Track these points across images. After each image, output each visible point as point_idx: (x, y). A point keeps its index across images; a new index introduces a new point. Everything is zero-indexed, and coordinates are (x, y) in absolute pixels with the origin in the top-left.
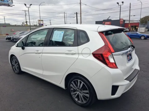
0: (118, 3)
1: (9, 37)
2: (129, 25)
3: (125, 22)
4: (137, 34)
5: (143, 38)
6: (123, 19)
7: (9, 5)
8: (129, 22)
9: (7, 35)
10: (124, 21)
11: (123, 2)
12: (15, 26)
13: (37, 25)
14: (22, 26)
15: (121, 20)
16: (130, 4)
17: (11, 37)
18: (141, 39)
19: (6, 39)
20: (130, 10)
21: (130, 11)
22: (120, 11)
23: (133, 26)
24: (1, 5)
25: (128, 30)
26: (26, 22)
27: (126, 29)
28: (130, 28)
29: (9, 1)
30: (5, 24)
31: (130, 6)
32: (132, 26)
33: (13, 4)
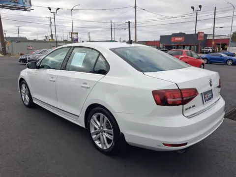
0: (193, 8)
1: (23, 57)
2: (213, 43)
3: (208, 38)
4: (221, 56)
5: (230, 63)
6: (203, 33)
7: (25, 10)
8: (213, 37)
9: (21, 55)
10: (206, 35)
11: (200, 7)
12: (35, 41)
13: (69, 41)
14: (44, 41)
15: (200, 35)
16: (215, 10)
17: (27, 58)
18: (228, 65)
19: (20, 61)
20: (215, 18)
21: (214, 20)
22: (196, 21)
23: (219, 44)
24: (14, 10)
25: (211, 50)
26: (52, 36)
27: (209, 48)
28: (214, 47)
29: (26, 3)
30: (19, 38)
31: (215, 12)
32: (217, 44)
33: (31, 8)
